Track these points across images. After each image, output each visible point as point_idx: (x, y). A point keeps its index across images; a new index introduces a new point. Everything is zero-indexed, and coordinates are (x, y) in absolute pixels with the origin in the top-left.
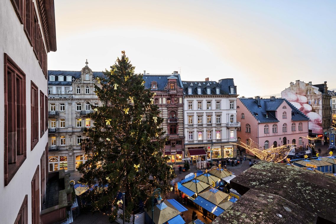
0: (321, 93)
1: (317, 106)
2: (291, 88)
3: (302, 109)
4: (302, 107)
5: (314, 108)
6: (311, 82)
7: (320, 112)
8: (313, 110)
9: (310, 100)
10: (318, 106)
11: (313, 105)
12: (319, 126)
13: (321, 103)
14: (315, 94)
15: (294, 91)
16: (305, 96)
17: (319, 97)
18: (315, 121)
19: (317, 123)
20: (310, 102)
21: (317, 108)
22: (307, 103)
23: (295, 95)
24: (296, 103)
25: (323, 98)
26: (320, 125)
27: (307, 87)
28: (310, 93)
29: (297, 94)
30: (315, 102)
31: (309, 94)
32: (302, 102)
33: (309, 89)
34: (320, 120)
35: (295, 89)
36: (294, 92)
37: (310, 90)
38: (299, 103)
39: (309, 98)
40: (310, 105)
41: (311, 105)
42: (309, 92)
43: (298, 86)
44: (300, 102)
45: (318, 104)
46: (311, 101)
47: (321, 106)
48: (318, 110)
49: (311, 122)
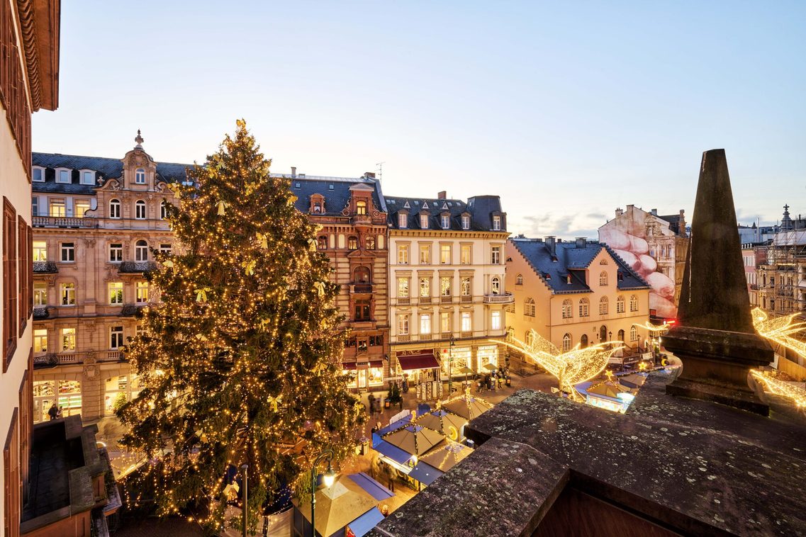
0: (673, 233)
1: (665, 261)
2: (618, 221)
3: (638, 265)
4: (638, 262)
5: (661, 265)
6: (656, 210)
7: (672, 272)
8: (659, 269)
9: (653, 247)
10: (668, 261)
11: (658, 259)
12: (669, 302)
13: (672, 255)
14: (663, 234)
15: (623, 227)
16: (644, 238)
17: (669, 242)
18: (662, 292)
19: (665, 296)
20: (652, 252)
21: (666, 265)
22: (648, 253)
23: (624, 237)
24: (627, 253)
25: (677, 244)
26: (670, 300)
27: (647, 220)
28: (653, 234)
29: (628, 233)
30: (662, 250)
31: (651, 234)
32: (638, 251)
33: (651, 224)
34: (671, 290)
35: (625, 222)
36: (624, 230)
37: (654, 226)
38: (632, 252)
39: (651, 242)
40: (653, 258)
41: (656, 259)
42: (651, 231)
43: (631, 218)
44: (634, 250)
45: (668, 257)
46: (655, 250)
47: (673, 261)
48: (668, 268)
49: (653, 294)
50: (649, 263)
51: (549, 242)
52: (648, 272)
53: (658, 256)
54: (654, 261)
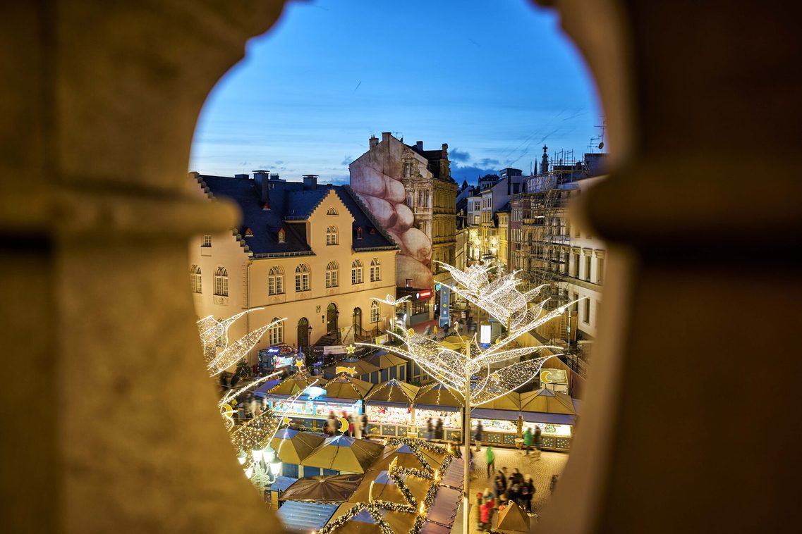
0: (431, 175)
1: (422, 213)
2: (372, 154)
3: (394, 219)
4: (394, 214)
5: (418, 217)
6: (421, 142)
7: (429, 227)
8: (416, 224)
9: (411, 193)
10: (426, 213)
11: (415, 209)
12: (426, 268)
13: (430, 205)
14: (421, 176)
15: (379, 164)
16: (401, 181)
17: (427, 186)
18: (419, 254)
19: (421, 260)
20: (410, 201)
21: (424, 218)
22: (406, 202)
23: (379, 178)
24: (382, 201)
25: (435, 188)
26: (427, 265)
27: (405, 155)
28: (411, 175)
29: (384, 173)
30: (420, 198)
31: (408, 176)
32: (395, 198)
33: (409, 161)
34: (428, 252)
35: (380, 157)
36: (379, 169)
37: (412, 164)
38: (387, 200)
39: (409, 188)
40: (410, 208)
41: (412, 210)
42: (408, 171)
43: (387, 152)
44: (390, 197)
45: (426, 208)
46: (412, 197)
47: (430, 213)
48: (426, 221)
49: (410, 258)
50: (406, 216)
51: (259, 179)
52: (404, 228)
53: (416, 206)
54: (411, 212)
